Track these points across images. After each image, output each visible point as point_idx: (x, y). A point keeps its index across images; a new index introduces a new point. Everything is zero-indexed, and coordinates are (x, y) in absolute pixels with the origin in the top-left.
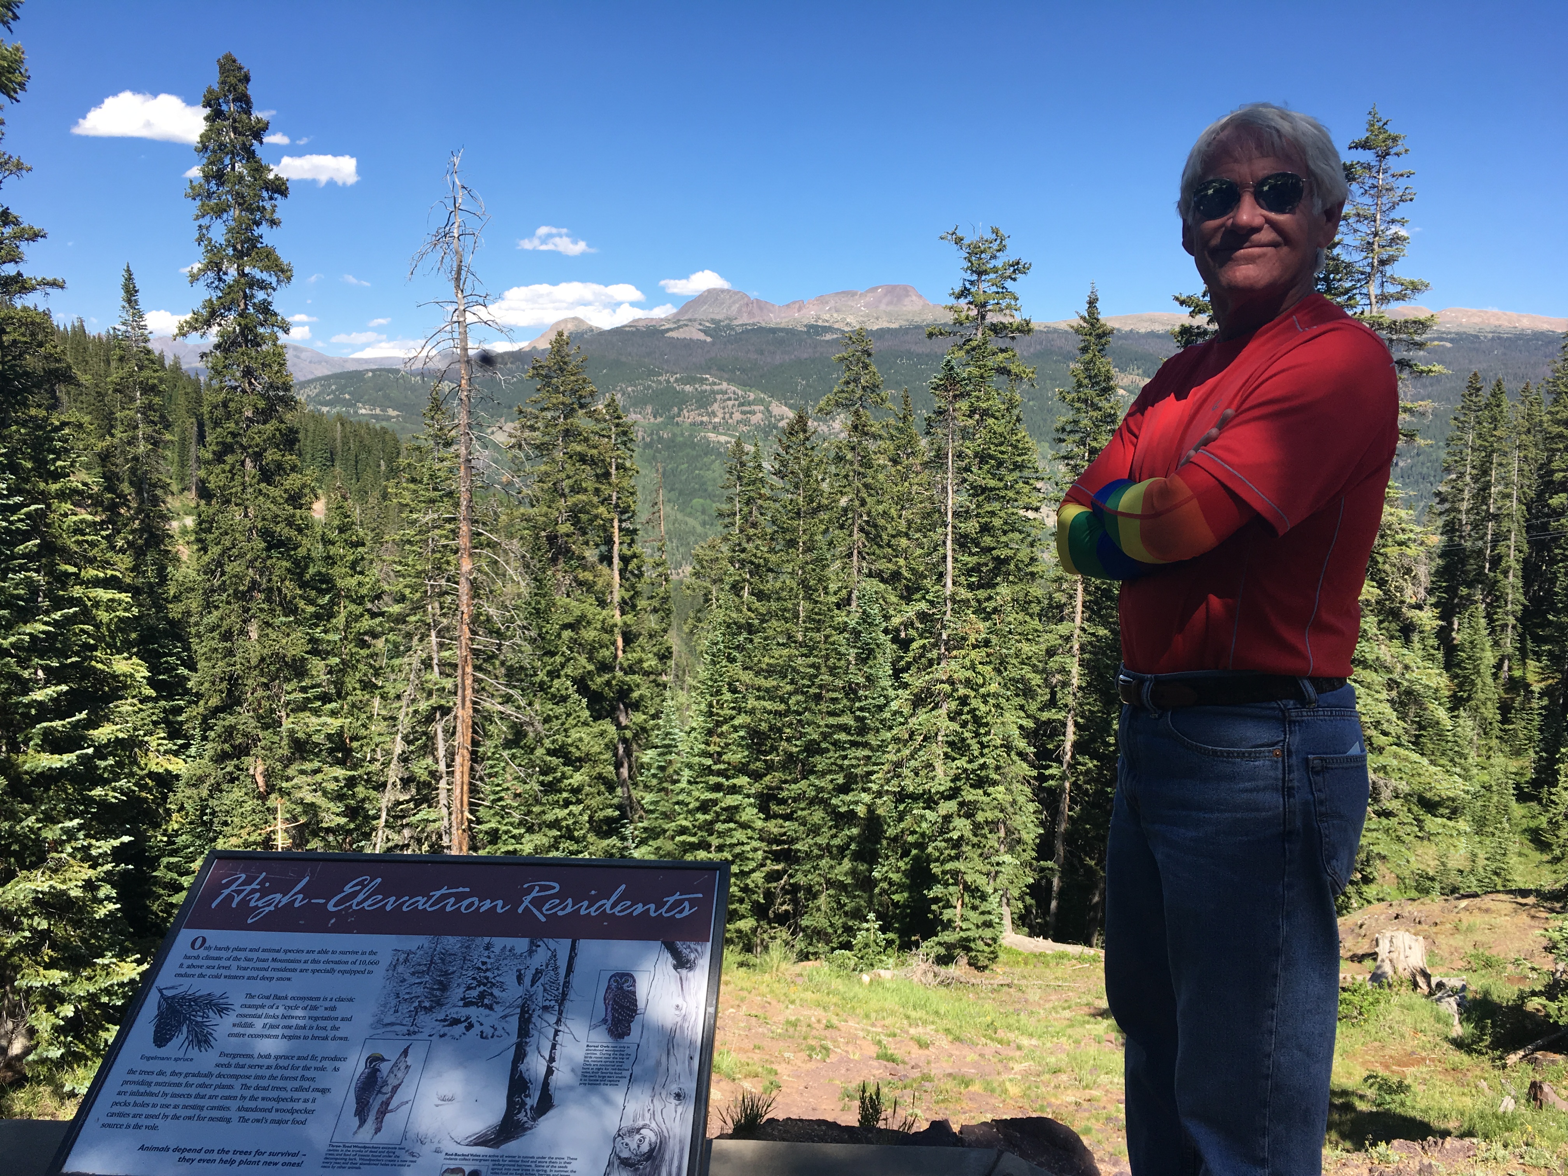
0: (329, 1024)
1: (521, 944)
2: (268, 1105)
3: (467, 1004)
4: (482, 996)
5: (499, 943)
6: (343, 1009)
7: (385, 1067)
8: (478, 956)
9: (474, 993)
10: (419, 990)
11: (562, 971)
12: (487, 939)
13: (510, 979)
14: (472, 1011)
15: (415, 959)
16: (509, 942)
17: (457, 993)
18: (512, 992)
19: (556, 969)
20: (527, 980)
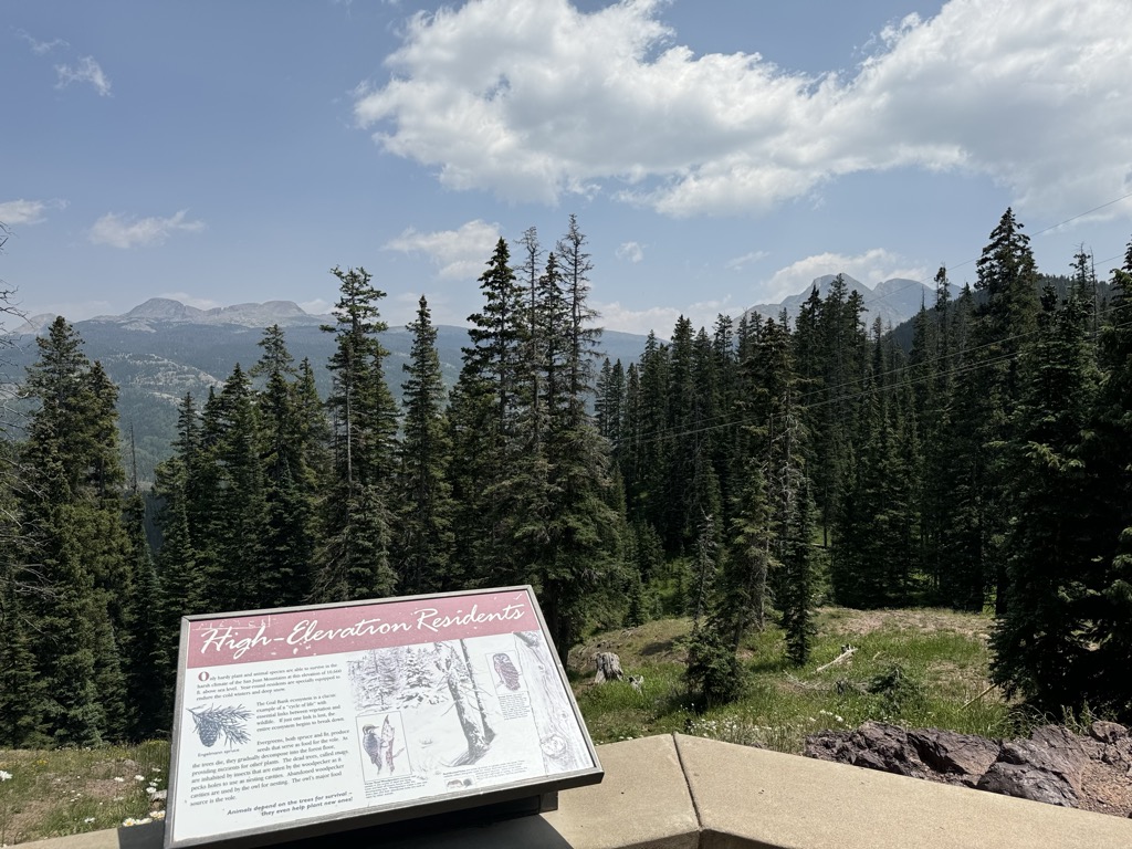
0: (326, 712)
1: (430, 647)
2: (309, 768)
3: (412, 686)
4: (420, 680)
5: (415, 648)
6: (330, 702)
7: (378, 732)
8: (405, 657)
9: (414, 679)
10: (377, 683)
11: (462, 657)
12: (406, 647)
13: (432, 667)
14: (417, 690)
15: (365, 665)
16: (422, 646)
17: (402, 682)
18: (438, 676)
19: (458, 658)
20: (444, 666)
